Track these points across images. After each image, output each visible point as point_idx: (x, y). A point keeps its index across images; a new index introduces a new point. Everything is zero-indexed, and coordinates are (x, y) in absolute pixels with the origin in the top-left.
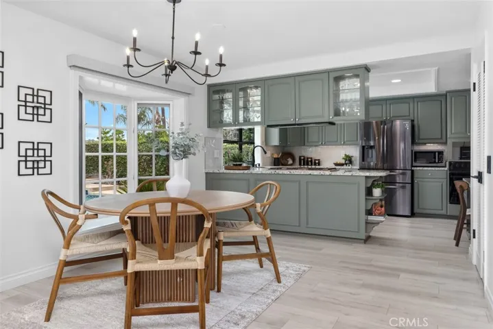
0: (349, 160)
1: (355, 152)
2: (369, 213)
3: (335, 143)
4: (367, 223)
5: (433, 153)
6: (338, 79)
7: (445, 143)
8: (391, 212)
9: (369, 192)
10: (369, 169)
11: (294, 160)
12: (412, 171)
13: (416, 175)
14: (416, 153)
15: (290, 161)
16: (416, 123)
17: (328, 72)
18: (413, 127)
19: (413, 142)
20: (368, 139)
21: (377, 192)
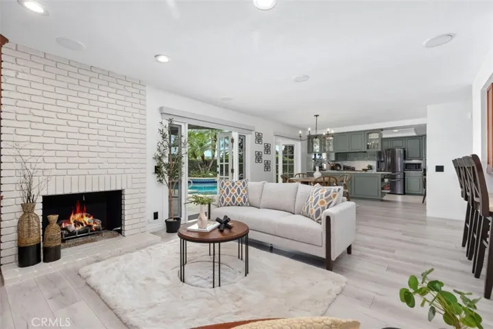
0: (370, 168)
1: (374, 164)
2: (383, 189)
3: (363, 159)
4: (382, 193)
5: (416, 164)
6: (368, 134)
7: (422, 160)
8: (393, 192)
9: (383, 180)
10: (381, 171)
11: (340, 167)
12: (404, 173)
13: (406, 175)
14: (407, 164)
15: (339, 168)
16: (406, 150)
17: (365, 131)
18: (405, 152)
19: (405, 159)
20: (380, 158)
21: (386, 180)
